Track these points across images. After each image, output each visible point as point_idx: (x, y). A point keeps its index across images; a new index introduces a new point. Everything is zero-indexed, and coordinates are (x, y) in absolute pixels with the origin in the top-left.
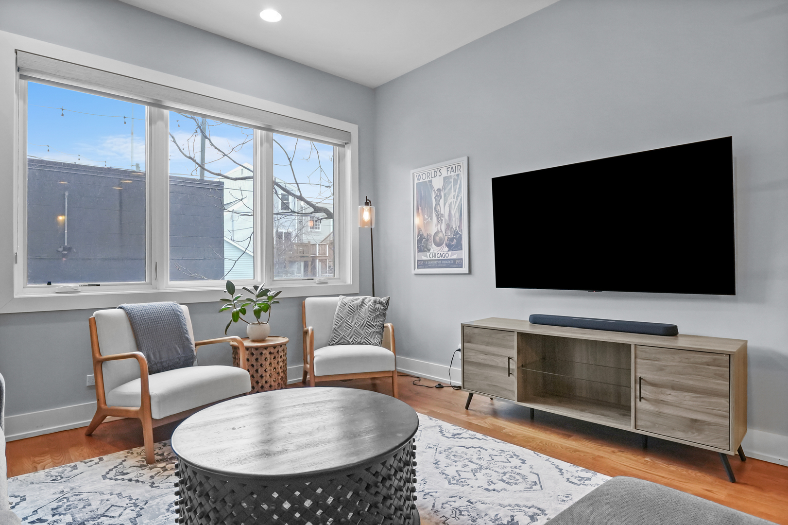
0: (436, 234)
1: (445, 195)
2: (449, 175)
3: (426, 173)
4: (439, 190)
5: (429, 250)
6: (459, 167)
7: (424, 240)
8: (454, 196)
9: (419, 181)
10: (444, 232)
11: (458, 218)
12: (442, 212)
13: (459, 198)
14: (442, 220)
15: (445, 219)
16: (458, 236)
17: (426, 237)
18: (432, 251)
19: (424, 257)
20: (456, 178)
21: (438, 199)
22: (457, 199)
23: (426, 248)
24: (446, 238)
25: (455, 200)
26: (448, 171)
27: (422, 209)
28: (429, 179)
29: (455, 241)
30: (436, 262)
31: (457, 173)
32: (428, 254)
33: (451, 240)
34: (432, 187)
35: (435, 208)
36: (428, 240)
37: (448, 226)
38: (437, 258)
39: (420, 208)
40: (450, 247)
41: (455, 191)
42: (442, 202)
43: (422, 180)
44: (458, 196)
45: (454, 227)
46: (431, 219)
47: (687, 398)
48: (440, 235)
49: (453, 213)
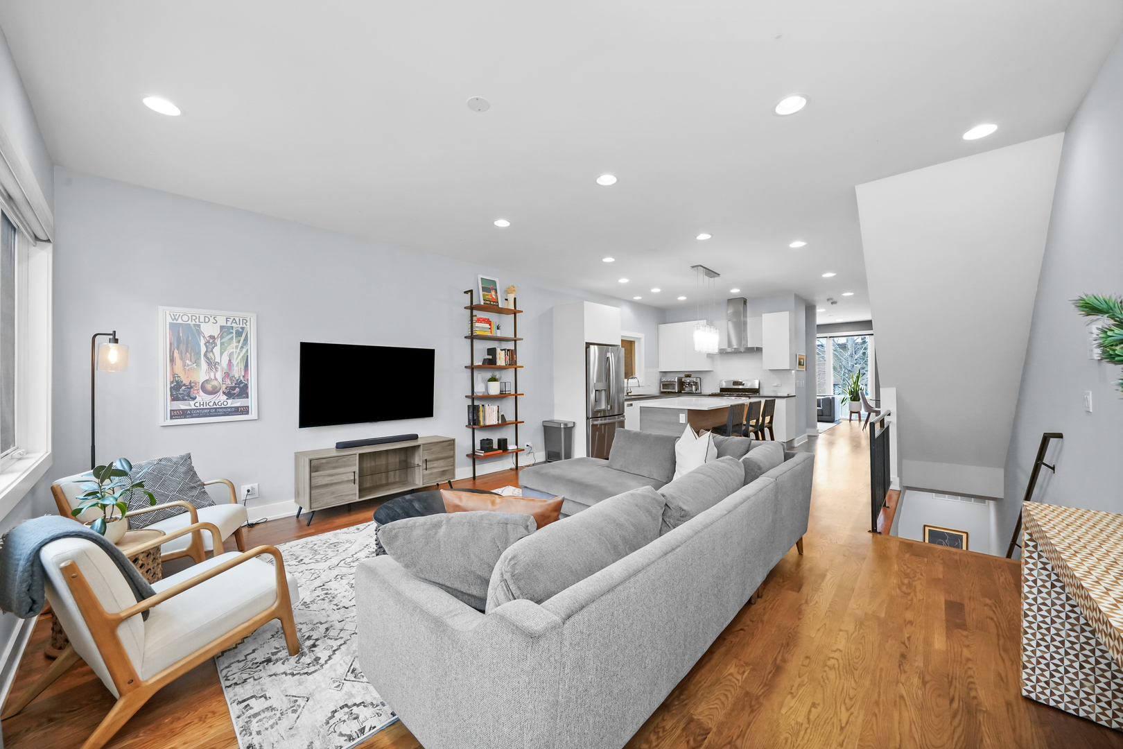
0: (206, 381)
1: (222, 344)
2: (229, 324)
3: (190, 315)
4: (212, 337)
5: (194, 399)
6: (245, 321)
7: (183, 388)
8: (237, 347)
9: (175, 321)
10: (220, 380)
11: (243, 368)
12: (218, 360)
13: (244, 350)
14: (216, 368)
15: (222, 368)
16: (242, 385)
17: (188, 384)
18: (198, 399)
19: (182, 406)
20: (241, 330)
21: (211, 347)
22: (241, 350)
23: (189, 396)
24: (224, 386)
25: (238, 351)
26: (227, 321)
27: (181, 353)
28: (194, 322)
29: (237, 390)
30: (205, 411)
31: (241, 325)
32: (192, 403)
33: (234, 388)
34: (200, 333)
35: (205, 355)
36: (192, 387)
37: (227, 375)
38: (208, 407)
39: (176, 351)
40: (229, 395)
41: (239, 342)
42: (217, 350)
43: (180, 321)
44: (242, 347)
45: (237, 376)
46: (198, 365)
47: (440, 463)
48: (215, 383)
49: (235, 362)
